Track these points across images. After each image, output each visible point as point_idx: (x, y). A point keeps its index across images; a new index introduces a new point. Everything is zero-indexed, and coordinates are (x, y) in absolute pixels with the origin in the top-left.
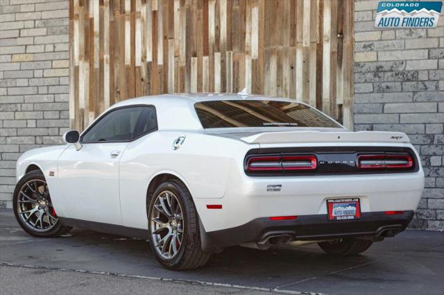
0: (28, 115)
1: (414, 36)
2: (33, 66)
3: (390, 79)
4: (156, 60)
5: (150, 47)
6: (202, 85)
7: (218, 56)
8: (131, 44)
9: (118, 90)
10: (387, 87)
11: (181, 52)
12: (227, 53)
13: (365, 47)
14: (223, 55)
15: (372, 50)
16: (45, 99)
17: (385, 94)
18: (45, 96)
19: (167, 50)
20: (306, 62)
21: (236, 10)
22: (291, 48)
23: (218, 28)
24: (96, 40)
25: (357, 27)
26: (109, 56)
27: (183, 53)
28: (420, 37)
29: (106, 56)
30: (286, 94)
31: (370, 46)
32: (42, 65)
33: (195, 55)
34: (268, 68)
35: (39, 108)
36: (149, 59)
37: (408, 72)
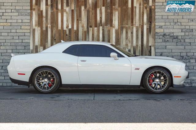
0: (7, 48)
1: (176, 25)
2: (11, 28)
3: (168, 38)
4: (73, 28)
5: (70, 23)
6: (94, 38)
7: (101, 28)
8: (61, 21)
9: (55, 38)
10: (168, 41)
11: (85, 25)
12: (105, 27)
13: (159, 27)
14: (103, 28)
15: (162, 28)
16: (17, 41)
17: (167, 43)
18: (17, 40)
19: (79, 25)
20: (137, 31)
21: (109, 12)
22: (131, 26)
23: (101, 18)
24: (44, 19)
25: (156, 21)
26: (50, 26)
27: (85, 26)
28: (179, 25)
29: (49, 26)
30: (130, 42)
31: (161, 27)
32: (16, 27)
33: (91, 27)
34: (122, 33)
35: (14, 45)
36: (70, 27)
37: (175, 36)
